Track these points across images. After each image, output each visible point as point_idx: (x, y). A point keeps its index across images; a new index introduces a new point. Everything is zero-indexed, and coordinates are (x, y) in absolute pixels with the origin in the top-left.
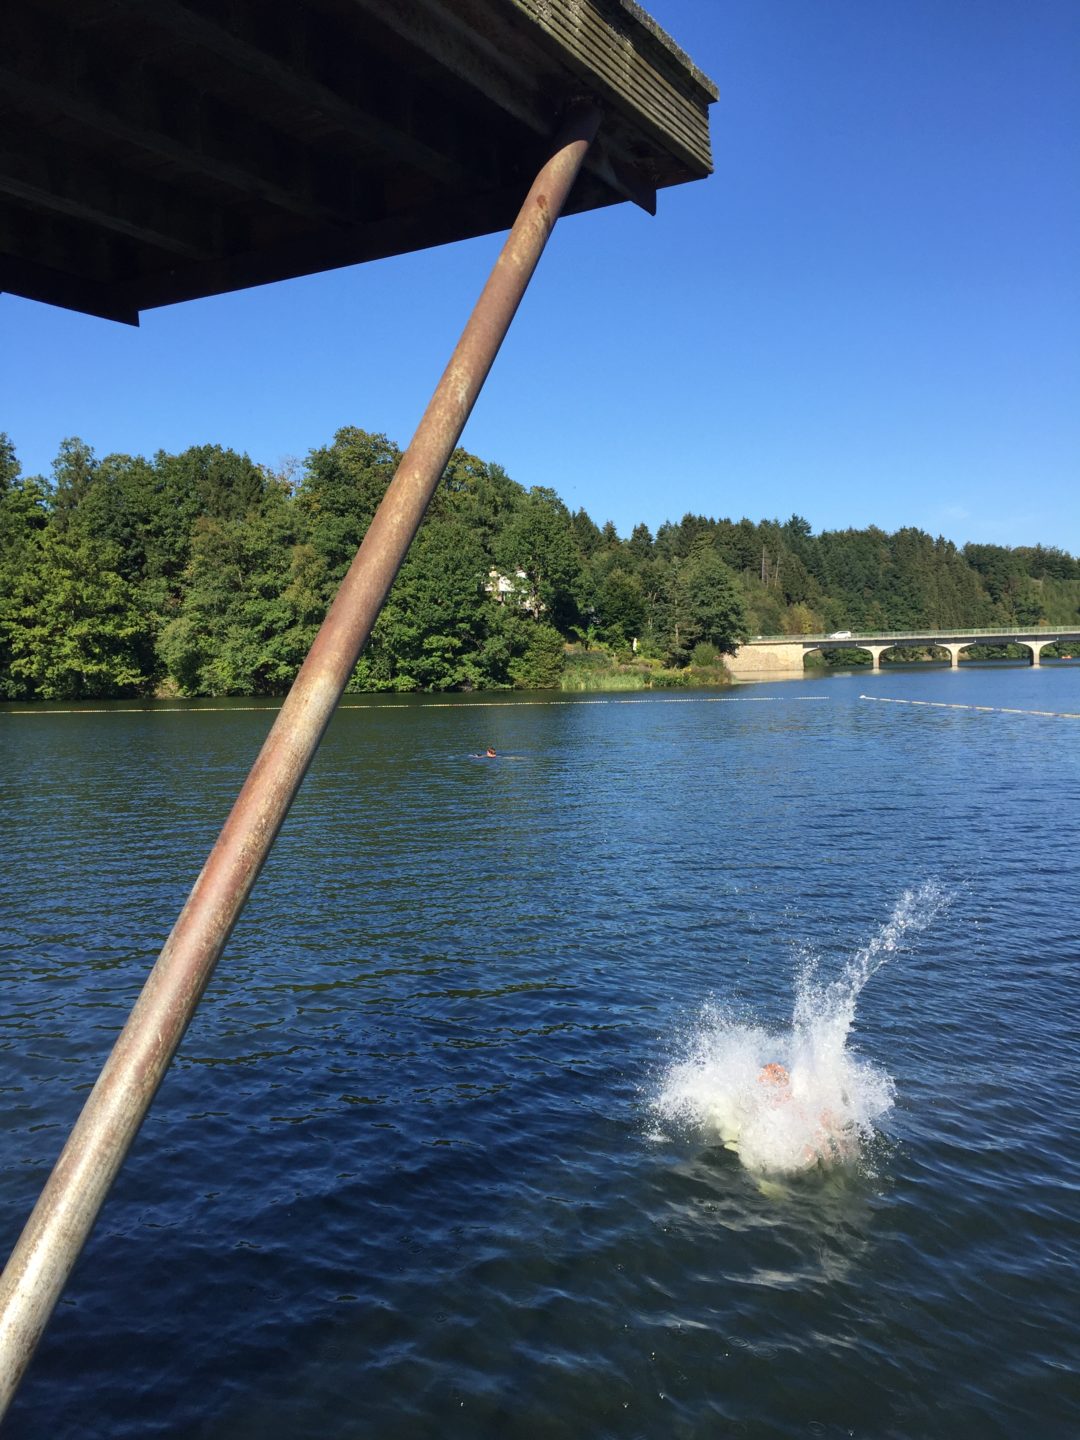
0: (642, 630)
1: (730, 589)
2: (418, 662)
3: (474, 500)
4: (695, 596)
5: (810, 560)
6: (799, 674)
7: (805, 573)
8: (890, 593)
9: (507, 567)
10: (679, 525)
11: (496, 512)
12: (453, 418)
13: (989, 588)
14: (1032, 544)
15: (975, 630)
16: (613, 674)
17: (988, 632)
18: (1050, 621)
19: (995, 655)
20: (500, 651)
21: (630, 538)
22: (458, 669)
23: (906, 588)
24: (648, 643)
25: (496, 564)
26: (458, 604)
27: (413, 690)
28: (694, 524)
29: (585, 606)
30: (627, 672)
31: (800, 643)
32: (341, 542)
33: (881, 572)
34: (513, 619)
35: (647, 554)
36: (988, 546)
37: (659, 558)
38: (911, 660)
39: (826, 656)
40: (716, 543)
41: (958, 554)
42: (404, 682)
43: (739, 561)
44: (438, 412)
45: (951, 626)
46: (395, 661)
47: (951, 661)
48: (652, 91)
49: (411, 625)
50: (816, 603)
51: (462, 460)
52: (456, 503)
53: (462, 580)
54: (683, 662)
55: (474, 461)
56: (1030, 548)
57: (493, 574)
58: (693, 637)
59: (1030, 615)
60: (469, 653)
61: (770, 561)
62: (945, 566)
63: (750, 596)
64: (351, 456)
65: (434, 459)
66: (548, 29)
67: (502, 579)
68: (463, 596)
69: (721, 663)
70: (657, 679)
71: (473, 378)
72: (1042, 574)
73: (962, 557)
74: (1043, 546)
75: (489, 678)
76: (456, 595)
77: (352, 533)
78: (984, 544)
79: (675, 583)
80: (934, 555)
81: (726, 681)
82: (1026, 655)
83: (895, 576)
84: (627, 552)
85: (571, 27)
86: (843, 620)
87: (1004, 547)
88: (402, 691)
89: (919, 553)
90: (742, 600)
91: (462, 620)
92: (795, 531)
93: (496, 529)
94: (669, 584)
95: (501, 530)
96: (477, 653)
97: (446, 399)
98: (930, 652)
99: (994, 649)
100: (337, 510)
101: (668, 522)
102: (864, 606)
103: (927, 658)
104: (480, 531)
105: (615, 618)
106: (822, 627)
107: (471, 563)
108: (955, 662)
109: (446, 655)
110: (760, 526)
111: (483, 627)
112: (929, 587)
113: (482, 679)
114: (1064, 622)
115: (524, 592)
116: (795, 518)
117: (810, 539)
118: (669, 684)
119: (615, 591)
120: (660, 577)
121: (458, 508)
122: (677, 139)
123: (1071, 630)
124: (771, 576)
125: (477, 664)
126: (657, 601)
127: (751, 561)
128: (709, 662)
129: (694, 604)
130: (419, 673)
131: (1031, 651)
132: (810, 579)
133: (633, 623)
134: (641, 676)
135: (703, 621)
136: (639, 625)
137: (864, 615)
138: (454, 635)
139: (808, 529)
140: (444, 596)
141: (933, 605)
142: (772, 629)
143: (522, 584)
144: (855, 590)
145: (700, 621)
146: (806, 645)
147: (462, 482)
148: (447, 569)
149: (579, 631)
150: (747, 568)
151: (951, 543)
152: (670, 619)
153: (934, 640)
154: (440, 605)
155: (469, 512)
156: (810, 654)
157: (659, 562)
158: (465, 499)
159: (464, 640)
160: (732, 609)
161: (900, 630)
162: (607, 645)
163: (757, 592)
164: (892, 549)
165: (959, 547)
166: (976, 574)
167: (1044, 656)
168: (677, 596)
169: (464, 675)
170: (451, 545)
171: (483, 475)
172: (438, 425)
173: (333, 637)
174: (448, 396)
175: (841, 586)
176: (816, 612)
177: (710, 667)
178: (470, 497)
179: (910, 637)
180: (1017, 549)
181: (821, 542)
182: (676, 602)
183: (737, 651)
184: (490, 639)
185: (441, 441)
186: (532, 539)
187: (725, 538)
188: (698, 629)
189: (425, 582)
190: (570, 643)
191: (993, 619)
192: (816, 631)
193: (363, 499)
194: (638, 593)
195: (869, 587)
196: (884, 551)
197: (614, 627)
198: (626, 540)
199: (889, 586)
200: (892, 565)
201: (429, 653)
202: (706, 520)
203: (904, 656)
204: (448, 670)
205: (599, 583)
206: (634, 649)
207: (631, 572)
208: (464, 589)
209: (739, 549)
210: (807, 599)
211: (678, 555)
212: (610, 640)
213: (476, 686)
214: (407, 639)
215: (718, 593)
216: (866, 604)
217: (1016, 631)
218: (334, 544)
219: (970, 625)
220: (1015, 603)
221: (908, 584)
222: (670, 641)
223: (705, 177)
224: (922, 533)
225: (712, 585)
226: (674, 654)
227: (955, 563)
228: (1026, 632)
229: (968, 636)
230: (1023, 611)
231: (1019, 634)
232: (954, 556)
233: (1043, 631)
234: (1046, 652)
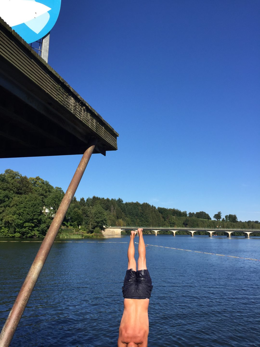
0: (82, 223)
1: (104, 215)
2: (22, 230)
3: (41, 189)
4: (95, 216)
5: (123, 209)
6: (119, 236)
7: (122, 212)
8: (141, 217)
9: (48, 206)
10: (92, 198)
11: (46, 193)
13: (163, 218)
14: (172, 208)
15: (161, 227)
16: (74, 234)
17: (164, 228)
18: (177, 226)
20: (45, 227)
21: (79, 201)
22: (33, 232)
23: (145, 217)
24: (83, 227)
25: (45, 205)
26: (34, 215)
27: (20, 237)
28: (95, 199)
29: (68, 217)
30: (77, 234)
31: (120, 228)
32: (3, 197)
33: (139, 212)
34: (49, 219)
35: (84, 205)
36: (163, 208)
37: (86, 206)
38: (146, 234)
39: (126, 232)
40: (101, 204)
41: (156, 209)
42: (17, 235)
43: (106, 208)
45: (155, 226)
46: (15, 229)
47: (155, 234)
49: (21, 220)
50: (124, 219)
51: (38, 179)
52: (36, 189)
53: (36, 209)
54: (92, 232)
55: (41, 180)
57: (44, 208)
58: (94, 226)
59: (173, 224)
60: (36, 228)
61: (113, 208)
62: (154, 212)
63: (108, 217)
64: (9, 176)
67: (46, 209)
68: (36, 213)
69: (101, 233)
70: (85, 236)
72: (175, 215)
74: (175, 209)
75: (41, 234)
76: (34, 212)
77: (7, 195)
79: (90, 212)
80: (151, 210)
81: (102, 237)
82: (172, 234)
83: (142, 214)
84: (79, 204)
86: (130, 223)
87: (166, 208)
88: (17, 237)
89: (148, 209)
90: (107, 218)
91: (35, 219)
92: (119, 202)
93: (46, 197)
94: (89, 213)
95: (47, 197)
96: (38, 228)
98: (150, 232)
99: (165, 232)
100: (4, 189)
101: (89, 197)
102: (135, 220)
103: (150, 233)
104: (42, 197)
105: (75, 220)
106: (125, 225)
107: (39, 205)
108: (156, 235)
109: (30, 228)
110: (111, 200)
111: (40, 221)
112: (150, 216)
113: (39, 235)
114: (180, 226)
115: (52, 213)
116: (119, 199)
117: (123, 204)
118: (88, 238)
119: (75, 214)
120: (87, 211)
121: (36, 191)
123: (182, 228)
124: (113, 212)
125: (38, 231)
126: (86, 216)
127: (109, 208)
128: (98, 232)
129: (95, 218)
130: (22, 233)
131: (173, 233)
132: (123, 213)
133: (80, 222)
134: (81, 235)
135: (97, 222)
136: (81, 223)
137: (135, 222)
138: (33, 223)
139: (122, 201)
140: (31, 213)
141: (151, 221)
142: (114, 225)
143: (52, 211)
144: (133, 216)
145: (96, 222)
146: (122, 229)
147: (38, 185)
148: (32, 206)
149: (66, 223)
150: (108, 210)
151: (155, 207)
152: (89, 221)
153: (151, 229)
154: (29, 215)
155: (39, 192)
156: (123, 231)
157: (86, 207)
158: (38, 189)
159: (35, 224)
160: (104, 220)
161: (143, 226)
162: (73, 227)
163: (110, 216)
164: (142, 207)
165: (157, 208)
166: (160, 214)
167: (176, 234)
168: (91, 216)
169: (34, 233)
170: (34, 200)
171: (43, 183)
175: (130, 215)
176: (124, 221)
177: (98, 233)
178: (40, 188)
179: (146, 228)
181: (125, 205)
182: (91, 217)
183: (105, 230)
184: (42, 224)
186: (55, 200)
187: (103, 202)
188: (96, 224)
189: (26, 209)
190: (63, 226)
191: (164, 225)
192: (124, 226)
193: (11, 187)
194: (81, 215)
195: (136, 216)
196: (140, 208)
197: (75, 222)
198: (78, 201)
199: (141, 216)
200: (142, 211)
201: (25, 227)
202: (98, 198)
203: (145, 233)
204: (30, 232)
205: (71, 211)
206: (80, 228)
207: (80, 209)
208: (36, 211)
209: (106, 205)
210: (122, 218)
211: (91, 206)
212: (74, 226)
213: (37, 236)
214: (19, 223)
215: (101, 216)
216: (136, 220)
217: (170, 228)
219: (159, 226)
220: (169, 221)
221: (145, 216)
222: (89, 227)
224: (148, 204)
225: (100, 213)
226: (89, 230)
227: (156, 211)
228: (172, 228)
229: (159, 228)
230: (171, 223)
231: (170, 229)
232: (156, 210)
233: (176, 228)
234: (176, 233)
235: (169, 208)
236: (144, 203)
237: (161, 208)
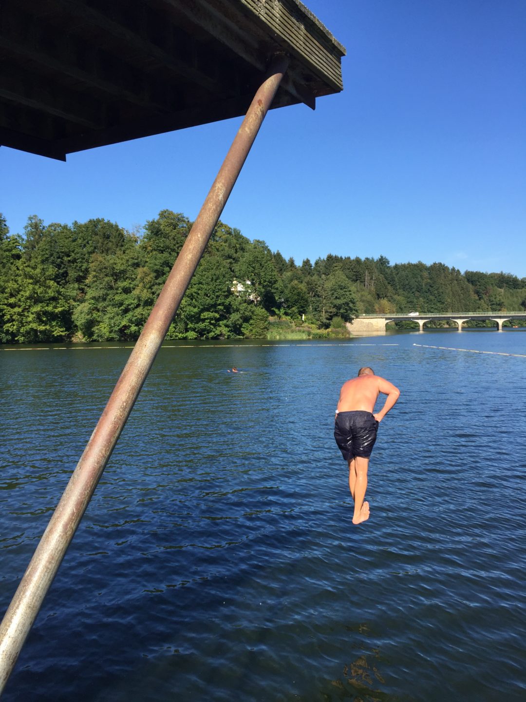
0: (307, 310)
1: (350, 291)
2: (198, 325)
3: (226, 246)
4: (333, 294)
5: (389, 277)
6: (383, 333)
7: (387, 284)
8: (428, 294)
9: (241, 279)
10: (325, 259)
11: (236, 252)
12: (216, 207)
13: (477, 293)
14: (498, 272)
15: (470, 313)
16: (292, 332)
17: (477, 314)
18: (507, 309)
19: (480, 325)
20: (238, 320)
21: (301, 265)
22: (217, 328)
23: (436, 292)
24: (310, 317)
25: (236, 277)
26: (218, 297)
27: (196, 339)
28: (332, 259)
29: (279, 298)
30: (300, 331)
31: (383, 318)
32: (161, 266)
33: (423, 284)
34: (244, 304)
35: (309, 273)
36: (477, 272)
37: (315, 275)
38: (438, 327)
39: (396, 324)
40: (343, 269)
42: (191, 335)
43: (354, 277)
44: (209, 205)
45: (458, 311)
46: (187, 324)
47: (458, 328)
48: (314, 50)
49: (195, 307)
50: (392, 298)
51: (220, 226)
52: (217, 247)
53: (219, 285)
54: (327, 326)
55: (226, 227)
56: (497, 274)
57: (235, 282)
58: (332, 314)
59: (498, 306)
60: (223, 320)
61: (369, 278)
62: (456, 282)
63: (359, 295)
64: (166, 224)
65: (208, 227)
66: (263, 19)
67: (239, 285)
68: (220, 293)
69: (345, 327)
70: (314, 334)
71: (226, 188)
72: (503, 286)
73: (464, 277)
74: (504, 272)
75: (232, 333)
76: (217, 292)
77: (167, 262)
78: (475, 271)
79: (323, 288)
80: (450, 276)
81: (348, 336)
82: (495, 325)
83: (430, 286)
84: (300, 272)
85: (275, 18)
86: (405, 307)
87: (484, 273)
88: (191, 339)
89: (443, 275)
90: (356, 296)
91: (219, 305)
92: (382, 263)
93: (236, 260)
94: (320, 288)
95: (239, 261)
96: (227, 320)
97: (213, 198)
98: (448, 323)
99: (480, 322)
100: (160, 250)
101: (320, 258)
102: (415, 300)
103: (446, 326)
104: (229, 261)
105: (294, 304)
106: (395, 310)
107: (224, 276)
108: (460, 328)
109: (212, 322)
110: (365, 261)
111: (230, 308)
112: (447, 291)
113: (229, 333)
114: (514, 310)
115: (250, 291)
116: (382, 257)
117: (389, 267)
118: (320, 337)
119: (294, 291)
120: (316, 285)
121: (218, 250)
122: (326, 73)
123: (518, 314)
124: (370, 285)
125: (227, 326)
126: (314, 296)
127: (360, 278)
128: (340, 326)
129: (332, 298)
130: (198, 330)
131: (498, 324)
132: (389, 287)
133: (302, 307)
134: (306, 333)
135: (337, 307)
136: (305, 308)
137: (415, 304)
138: (216, 312)
139: (388, 263)
140: (211, 293)
141: (449, 300)
142: (370, 311)
143: (249, 287)
144: (411, 292)
145: (335, 306)
146: (387, 319)
147: (220, 237)
148: (212, 280)
149: (277, 311)
150: (358, 281)
151: (458, 270)
152: (320, 305)
153: (450, 317)
154: (209, 297)
155: (223, 252)
156: (389, 323)
157: (315, 277)
158: (222, 245)
159: (221, 314)
160: (351, 301)
161: (433, 312)
162: (290, 317)
163: (363, 293)
164: (429, 273)
165: (462, 272)
166: (470, 286)
167: (504, 326)
168: (324, 294)
169: (220, 331)
170: (214, 268)
171: (230, 234)
172: (209, 211)
173: (158, 314)
174: (214, 197)
175: (404, 291)
176: (392, 302)
177: (340, 329)
178: (224, 244)
179: (438, 316)
180: (491, 274)
181: (394, 269)
182: (324, 297)
183: (353, 321)
184: (233, 314)
185: (211, 219)
186: (254, 265)
187: (347, 266)
188: (334, 310)
189: (202, 286)
190: (272, 316)
191: (479, 308)
192: (391, 312)
193: (172, 245)
194: (305, 293)
195: (418, 291)
196: (425, 274)
197: (293, 309)
198: (299, 266)
199: (427, 291)
200: (429, 281)
201: (203, 320)
202: (338, 257)
203: (435, 325)
204: (213, 329)
205: (286, 287)
206: (303, 319)
207: (302, 282)
208: (221, 289)
209: (355, 272)
210: (388, 297)
211: (325, 274)
212: (291, 315)
213: (226, 337)
214: (193, 313)
215: (344, 293)
216: (416, 299)
217: (490, 314)
218: (158, 267)
219: (467, 311)
220: (490, 300)
221: (437, 290)
222: (320, 316)
223: (340, 92)
224: (444, 265)
225: (341, 289)
226: (322, 322)
227: (460, 280)
228: (495, 314)
229: (467, 316)
230: (494, 304)
231: (492, 315)
232: (460, 277)
233: (504, 314)
234: (505, 324)
235: (489, 272)
236: (435, 264)
237: (472, 273)
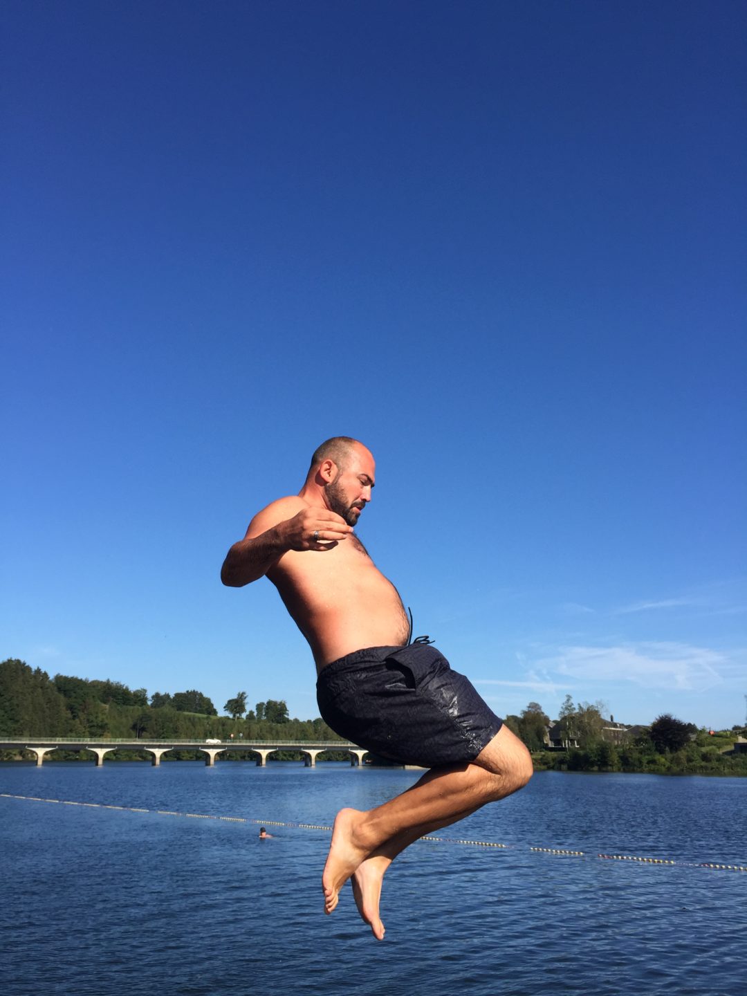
13: (71, 708)
14: (103, 679)
15: (58, 739)
17: (68, 740)
18: (112, 734)
19: (70, 757)
23: (7, 704)
36: (72, 678)
38: (5, 759)
41: (50, 682)
45: (38, 735)
47: (37, 761)
56: (102, 682)
59: (98, 730)
62: (40, 690)
72: (109, 701)
73: (53, 684)
74: (111, 681)
78: (70, 675)
80: (32, 682)
82: (93, 758)
87: (84, 679)
89: (20, 679)
98: (21, 753)
99: (70, 753)
103: (18, 758)
108: (40, 762)
112: (25, 704)
114: (121, 736)
123: (126, 741)
131: (97, 756)
141: (26, 717)
151: (45, 674)
153: (25, 745)
165: (52, 676)
166: (62, 697)
167: (106, 759)
179: (7, 742)
180: (93, 682)
191: (71, 731)
217: (88, 741)
219: (53, 735)
220: (88, 720)
221: (9, 701)
224: (24, 664)
227: (47, 688)
228: (95, 741)
229: (53, 743)
230: (94, 726)
231: (89, 743)
232: (47, 683)
233: (107, 741)
234: (107, 756)
235: (91, 679)
236: (10, 661)
237: (66, 678)
